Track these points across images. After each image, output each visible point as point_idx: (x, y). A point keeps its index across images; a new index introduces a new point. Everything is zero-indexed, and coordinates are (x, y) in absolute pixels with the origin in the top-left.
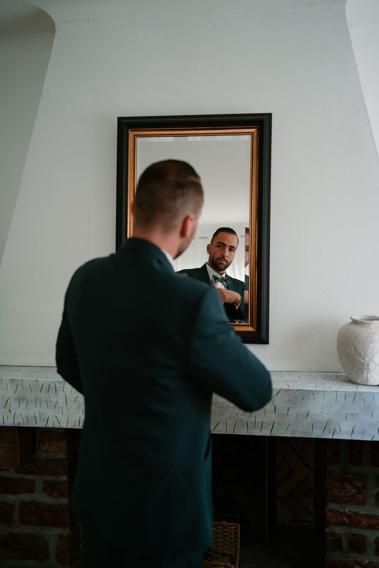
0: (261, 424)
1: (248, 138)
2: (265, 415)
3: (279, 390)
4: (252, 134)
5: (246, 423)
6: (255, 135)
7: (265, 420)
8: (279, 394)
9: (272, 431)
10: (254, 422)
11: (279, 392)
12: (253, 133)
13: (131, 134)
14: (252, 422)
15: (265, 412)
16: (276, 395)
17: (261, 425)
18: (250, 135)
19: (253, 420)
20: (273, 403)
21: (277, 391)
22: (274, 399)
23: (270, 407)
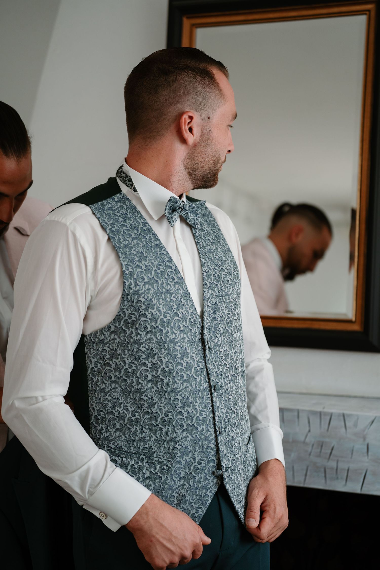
0: (346, 472)
1: (362, 20)
2: (351, 458)
3: (373, 418)
4: (367, 13)
5: (323, 470)
6: (373, 14)
7: (352, 466)
8: (374, 424)
9: (364, 485)
10: (335, 468)
11: (373, 422)
12: (369, 11)
13: (186, 23)
14: (332, 468)
15: (352, 454)
16: (369, 426)
17: (346, 474)
18: (366, 14)
19: (334, 464)
20: (364, 439)
21: (370, 420)
22: (365, 433)
23: (359, 446)
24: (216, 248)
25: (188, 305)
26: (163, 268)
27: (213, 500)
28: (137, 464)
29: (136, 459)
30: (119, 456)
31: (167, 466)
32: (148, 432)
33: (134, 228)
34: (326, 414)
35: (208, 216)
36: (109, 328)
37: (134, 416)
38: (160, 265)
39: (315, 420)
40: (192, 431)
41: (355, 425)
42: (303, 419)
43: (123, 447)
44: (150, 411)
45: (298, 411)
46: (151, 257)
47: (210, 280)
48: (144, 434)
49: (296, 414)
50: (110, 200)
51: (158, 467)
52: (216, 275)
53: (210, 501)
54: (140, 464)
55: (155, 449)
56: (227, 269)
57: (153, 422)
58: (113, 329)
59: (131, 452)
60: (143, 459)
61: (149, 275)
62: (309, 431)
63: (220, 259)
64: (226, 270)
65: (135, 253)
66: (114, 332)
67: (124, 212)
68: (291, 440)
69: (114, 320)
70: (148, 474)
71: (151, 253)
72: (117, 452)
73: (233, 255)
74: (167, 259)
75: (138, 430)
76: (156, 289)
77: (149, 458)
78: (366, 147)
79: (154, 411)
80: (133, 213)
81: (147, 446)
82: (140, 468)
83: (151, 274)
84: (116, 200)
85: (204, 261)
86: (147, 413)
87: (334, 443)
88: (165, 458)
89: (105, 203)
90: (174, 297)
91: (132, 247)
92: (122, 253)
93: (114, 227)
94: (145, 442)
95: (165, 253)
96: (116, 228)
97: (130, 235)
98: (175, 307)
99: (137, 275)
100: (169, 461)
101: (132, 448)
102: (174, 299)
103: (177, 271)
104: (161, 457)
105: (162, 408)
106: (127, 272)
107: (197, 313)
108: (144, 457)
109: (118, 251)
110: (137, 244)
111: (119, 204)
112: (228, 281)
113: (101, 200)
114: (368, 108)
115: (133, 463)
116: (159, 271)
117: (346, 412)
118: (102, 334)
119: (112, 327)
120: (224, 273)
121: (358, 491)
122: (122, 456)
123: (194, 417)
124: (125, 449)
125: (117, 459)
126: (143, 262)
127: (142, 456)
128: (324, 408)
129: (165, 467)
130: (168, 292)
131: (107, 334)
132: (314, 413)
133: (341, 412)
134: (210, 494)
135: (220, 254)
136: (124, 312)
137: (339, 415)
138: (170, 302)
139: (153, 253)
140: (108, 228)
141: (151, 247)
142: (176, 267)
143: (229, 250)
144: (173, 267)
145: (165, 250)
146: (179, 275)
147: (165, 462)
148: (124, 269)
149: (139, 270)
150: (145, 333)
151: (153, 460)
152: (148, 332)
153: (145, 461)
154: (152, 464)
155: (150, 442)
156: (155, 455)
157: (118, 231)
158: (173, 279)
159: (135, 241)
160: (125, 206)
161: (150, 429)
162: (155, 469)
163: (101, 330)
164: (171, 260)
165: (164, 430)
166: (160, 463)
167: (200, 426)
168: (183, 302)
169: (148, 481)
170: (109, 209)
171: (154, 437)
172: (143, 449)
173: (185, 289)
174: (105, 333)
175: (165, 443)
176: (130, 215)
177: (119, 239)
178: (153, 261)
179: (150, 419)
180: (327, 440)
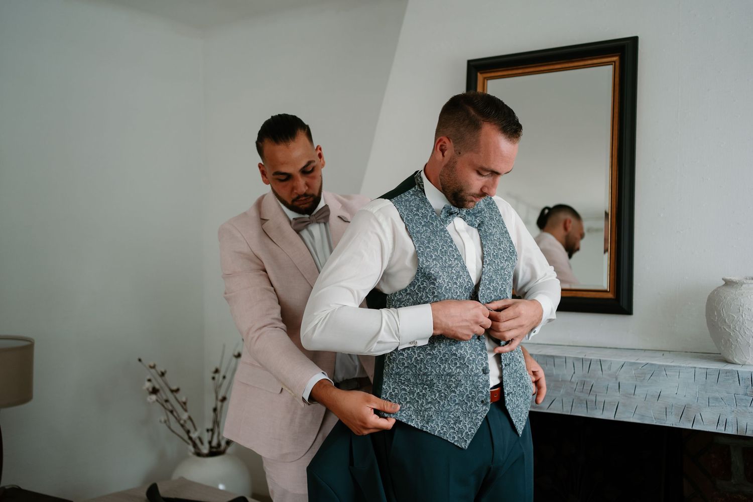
0: (603, 404)
1: (609, 69)
2: (607, 393)
3: (623, 363)
5: (585, 402)
6: (617, 64)
7: (607, 399)
8: (623, 368)
9: (616, 414)
10: (595, 401)
11: (623, 366)
12: (615, 62)
13: (481, 77)
14: (592, 401)
15: (607, 390)
16: (619, 369)
17: (602, 406)
18: (612, 64)
19: (593, 398)
20: (616, 379)
21: (621, 365)
22: (617, 374)
23: (613, 384)
24: (496, 231)
25: (464, 275)
26: (446, 248)
27: (483, 423)
28: (422, 392)
29: (421, 388)
30: (408, 386)
31: (444, 394)
32: (430, 368)
33: (424, 216)
34: (587, 360)
35: (492, 204)
36: (406, 290)
37: (419, 356)
38: (444, 245)
39: (578, 365)
40: (464, 369)
41: (610, 368)
42: (570, 365)
43: (411, 379)
44: (431, 352)
45: (566, 357)
46: (437, 239)
47: (489, 258)
48: (427, 370)
49: (564, 360)
50: (406, 194)
51: (437, 395)
52: (495, 254)
53: (480, 423)
54: (424, 392)
55: (435, 381)
56: (504, 248)
57: (434, 361)
58: (408, 292)
59: (417, 383)
60: (426, 389)
61: (436, 253)
62: (574, 373)
63: (499, 240)
64: (502, 249)
65: (424, 237)
66: (409, 294)
67: (417, 203)
68: (560, 380)
69: (410, 285)
70: (430, 400)
71: (437, 237)
72: (406, 383)
73: (510, 236)
74: (449, 241)
75: (422, 367)
76: (441, 264)
77: (431, 388)
78: (615, 161)
79: (435, 353)
80: (425, 204)
81: (429, 379)
82: (424, 395)
83: (438, 253)
84: (411, 193)
85: (484, 243)
86: (429, 354)
87: (593, 382)
88: (443, 388)
89: (403, 197)
90: (455, 270)
91: (422, 233)
92: (415, 238)
93: (409, 217)
94: (428, 376)
95: (448, 235)
96: (410, 217)
97: (421, 223)
98: (455, 277)
99: (427, 254)
100: (446, 390)
101: (418, 380)
102: (454, 272)
103: (456, 249)
104: (440, 387)
105: (441, 350)
106: (419, 251)
107: (472, 281)
108: (427, 387)
109: (412, 236)
110: (426, 230)
111: (413, 197)
112: (504, 258)
113: (400, 194)
114: (616, 132)
115: (418, 391)
116: (443, 250)
117: (601, 359)
118: (400, 294)
119: (408, 290)
120: (500, 251)
121: (612, 418)
122: (410, 386)
123: (465, 358)
124: (412, 380)
125: (406, 388)
126: (431, 244)
127: (425, 386)
128: (585, 356)
129: (443, 395)
130: (450, 266)
131: (404, 295)
132: (577, 359)
133: (599, 358)
134: (480, 418)
135: (498, 236)
136: (418, 280)
137: (597, 361)
138: (451, 274)
139: (439, 236)
140: (405, 217)
141: (437, 232)
142: (456, 246)
143: (506, 232)
144: (454, 247)
145: (448, 234)
146: (458, 253)
147: (443, 391)
148: (417, 249)
149: (428, 250)
150: (432, 297)
151: (433, 389)
152: (434, 296)
153: (428, 390)
154: (432, 392)
155: (431, 376)
156: (435, 385)
157: (411, 220)
158: (454, 256)
159: (424, 228)
160: (418, 198)
161: (431, 366)
162: (435, 396)
163: (400, 291)
164: (452, 241)
165: (442, 367)
166: (439, 391)
167: (471, 365)
168: (461, 273)
169: (430, 405)
170: (406, 200)
171: (435, 372)
172: (426, 381)
173: (462, 263)
174: (403, 294)
175: (443, 377)
176: (422, 205)
177: (413, 227)
178: (438, 243)
179: (431, 359)
180: (588, 380)
